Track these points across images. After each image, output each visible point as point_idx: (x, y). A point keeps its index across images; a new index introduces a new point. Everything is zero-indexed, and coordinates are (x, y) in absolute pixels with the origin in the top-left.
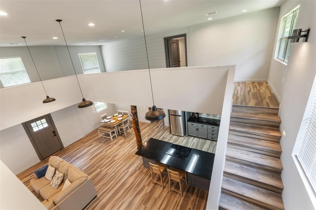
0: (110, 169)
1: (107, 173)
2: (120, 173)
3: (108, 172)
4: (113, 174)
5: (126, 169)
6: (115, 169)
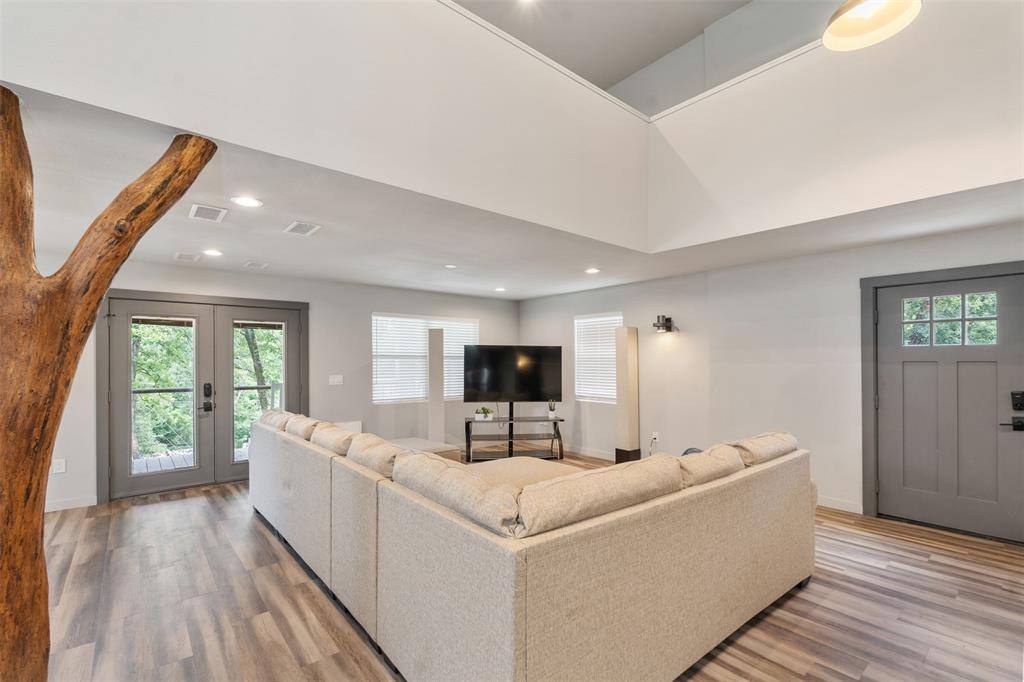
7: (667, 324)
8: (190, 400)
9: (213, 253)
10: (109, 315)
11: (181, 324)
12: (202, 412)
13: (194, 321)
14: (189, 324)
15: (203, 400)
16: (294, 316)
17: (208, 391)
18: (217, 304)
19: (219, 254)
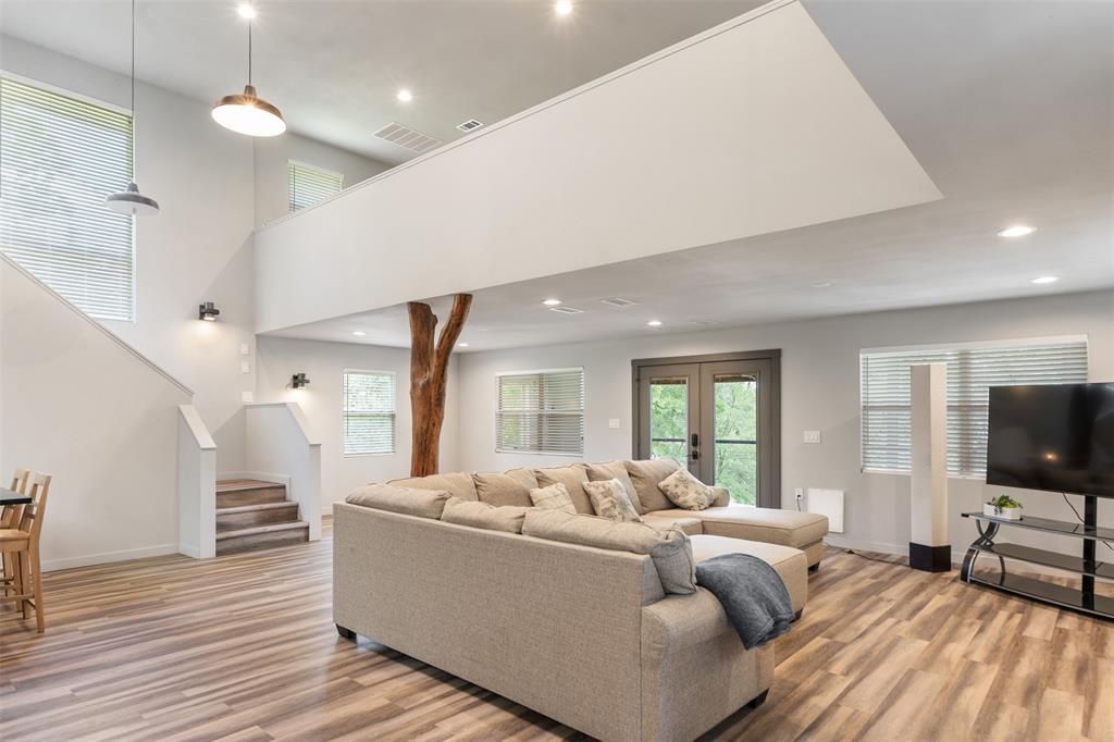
0: (187, 720)
1: (229, 703)
2: (147, 687)
3: (225, 707)
4: (189, 693)
5: (79, 700)
6: (145, 716)
8: (683, 449)
10: (638, 379)
11: (680, 383)
12: (692, 460)
13: (687, 379)
14: (683, 382)
15: (692, 449)
16: (765, 366)
17: (695, 441)
18: (701, 363)
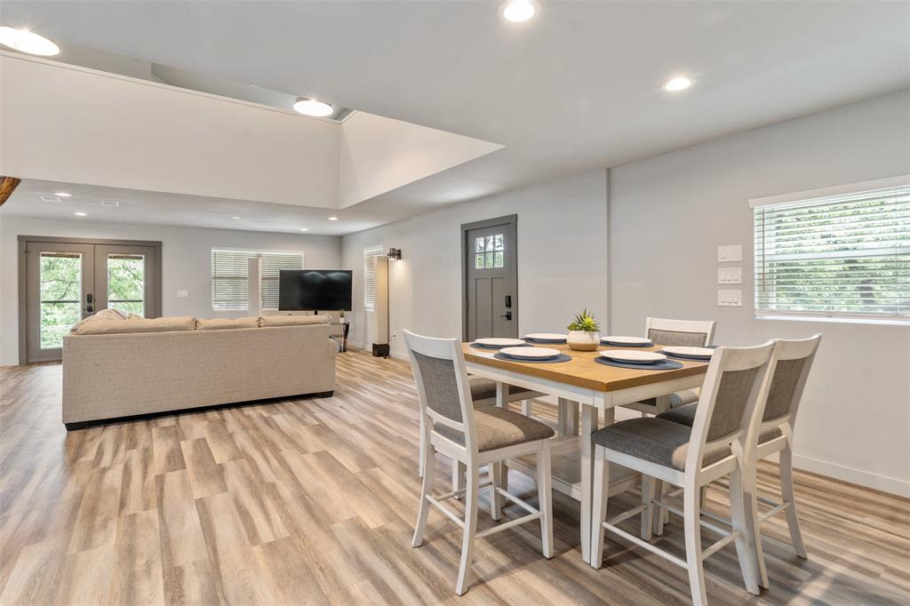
7: (397, 254)
9: (82, 214)
10: (26, 252)
11: (72, 256)
12: (86, 312)
13: (81, 255)
14: (78, 257)
15: (87, 304)
16: (151, 251)
17: (89, 299)
18: (95, 244)
19: (84, 214)
